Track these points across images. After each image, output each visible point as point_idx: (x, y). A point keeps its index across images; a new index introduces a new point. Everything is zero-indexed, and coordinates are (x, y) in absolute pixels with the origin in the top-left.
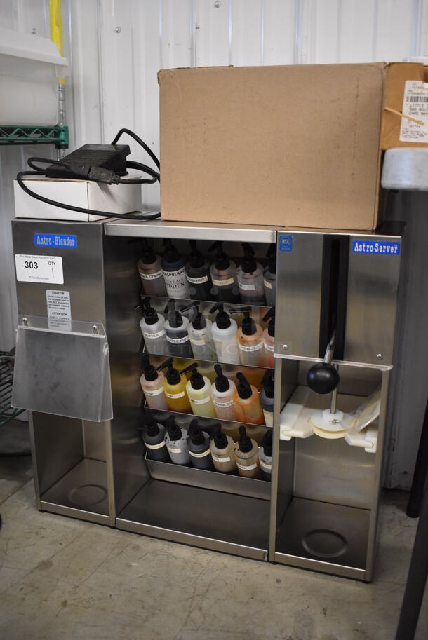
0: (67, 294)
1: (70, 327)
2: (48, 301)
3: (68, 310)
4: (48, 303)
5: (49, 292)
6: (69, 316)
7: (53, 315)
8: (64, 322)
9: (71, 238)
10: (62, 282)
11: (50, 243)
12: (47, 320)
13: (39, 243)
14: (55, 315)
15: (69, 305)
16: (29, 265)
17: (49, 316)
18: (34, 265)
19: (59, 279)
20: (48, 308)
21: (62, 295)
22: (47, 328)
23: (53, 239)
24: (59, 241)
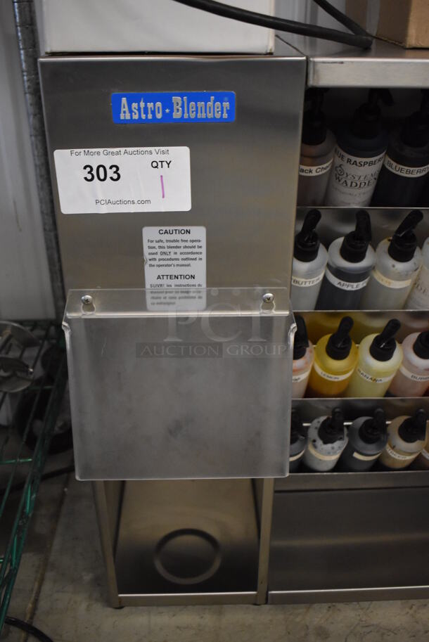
0: (199, 233)
1: (203, 302)
2: (146, 251)
3: (199, 269)
4: (147, 256)
5: (150, 234)
6: (201, 278)
7: (160, 282)
8: (186, 293)
9: (219, 99)
10: (187, 207)
11: (159, 116)
12: (144, 293)
13: (125, 115)
14: (165, 281)
15: (204, 256)
16: (95, 174)
17: (148, 286)
18: (110, 173)
19: (180, 200)
20: (147, 268)
21: (186, 237)
22: (144, 309)
23: (168, 104)
24: (182, 108)
